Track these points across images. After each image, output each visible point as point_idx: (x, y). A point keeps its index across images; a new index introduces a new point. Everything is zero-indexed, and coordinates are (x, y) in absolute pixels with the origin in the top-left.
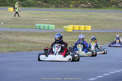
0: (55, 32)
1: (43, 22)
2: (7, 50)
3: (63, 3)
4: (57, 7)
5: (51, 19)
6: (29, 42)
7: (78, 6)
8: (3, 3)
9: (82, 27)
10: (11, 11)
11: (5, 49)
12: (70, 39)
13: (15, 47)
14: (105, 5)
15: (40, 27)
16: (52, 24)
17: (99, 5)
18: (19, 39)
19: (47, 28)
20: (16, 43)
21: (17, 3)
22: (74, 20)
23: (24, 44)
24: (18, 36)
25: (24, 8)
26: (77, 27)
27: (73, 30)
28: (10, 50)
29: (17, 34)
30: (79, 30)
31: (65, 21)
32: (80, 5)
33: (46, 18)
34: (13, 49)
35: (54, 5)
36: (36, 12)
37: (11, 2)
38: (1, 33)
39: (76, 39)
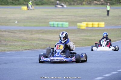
0: (69, 29)
1: (57, 20)
2: (22, 49)
3: (76, 1)
4: (70, 4)
5: (64, 17)
6: (43, 40)
7: (92, 3)
8: (17, 2)
9: (96, 24)
10: (24, 10)
11: (19, 47)
12: (84, 36)
13: (30, 46)
14: (118, 2)
15: (53, 24)
16: (66, 22)
17: (112, 1)
18: (33, 37)
19: (61, 26)
20: (30, 41)
21: (31, 1)
22: (87, 17)
23: (38, 42)
24: (32, 34)
25: (37, 6)
26: (90, 24)
27: (87, 27)
28: (24, 48)
29: (31, 32)
30: (93, 27)
31: (79, 19)
32: (93, 2)
33: (60, 16)
34: (27, 47)
35: (67, 3)
36: (50, 10)
37: (25, 1)
38: (16, 32)
39: (90, 36)
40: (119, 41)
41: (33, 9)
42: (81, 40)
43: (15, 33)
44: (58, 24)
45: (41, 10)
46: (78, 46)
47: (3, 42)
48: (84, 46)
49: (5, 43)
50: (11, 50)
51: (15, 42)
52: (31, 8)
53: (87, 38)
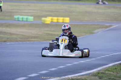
1: (23, 14)
6: (5, 33)
9: (61, 20)
12: (48, 31)
15: (18, 18)
16: (31, 16)
19: (25, 20)
26: (55, 19)
27: (52, 22)
30: (58, 22)
31: (45, 13)
33: (25, 10)
36: (16, 4)
39: (54, 31)
40: (81, 37)
42: (45, 34)
44: (23, 18)
45: (7, 3)
46: (40, 40)
48: (45, 41)
53: (50, 33)
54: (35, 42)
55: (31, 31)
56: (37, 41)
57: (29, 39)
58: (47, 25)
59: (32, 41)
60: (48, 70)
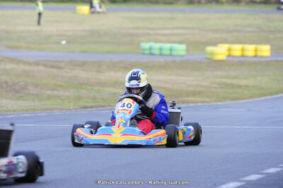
0: (187, 61)
1: (160, 38)
2: (75, 105)
5: (176, 31)
9: (250, 50)
10: (83, 15)
11: (70, 102)
13: (94, 98)
15: (150, 49)
16: (180, 43)
19: (168, 52)
20: (96, 88)
22: (229, 31)
24: (98, 72)
25: (114, 6)
26: (237, 50)
27: (229, 56)
28: (82, 103)
29: (99, 66)
30: (243, 56)
31: (211, 36)
33: (166, 29)
34: (88, 102)
38: (62, 65)
39: (235, 77)
41: (103, 12)
42: (215, 86)
43: (60, 68)
44: (161, 49)
45: (122, 14)
46: (208, 100)
47: (32, 90)
49: (35, 92)
50: (50, 109)
51: (60, 89)
52: (98, 9)
53: (229, 81)
54: (199, 104)
55: (184, 78)
56: (202, 102)
57: (181, 99)
58: (219, 64)
59: (192, 102)
60: (262, 174)
